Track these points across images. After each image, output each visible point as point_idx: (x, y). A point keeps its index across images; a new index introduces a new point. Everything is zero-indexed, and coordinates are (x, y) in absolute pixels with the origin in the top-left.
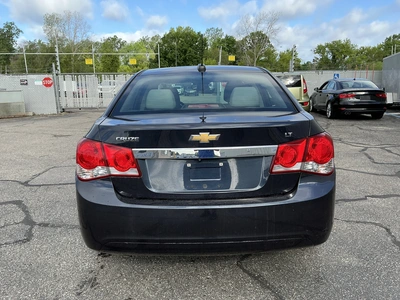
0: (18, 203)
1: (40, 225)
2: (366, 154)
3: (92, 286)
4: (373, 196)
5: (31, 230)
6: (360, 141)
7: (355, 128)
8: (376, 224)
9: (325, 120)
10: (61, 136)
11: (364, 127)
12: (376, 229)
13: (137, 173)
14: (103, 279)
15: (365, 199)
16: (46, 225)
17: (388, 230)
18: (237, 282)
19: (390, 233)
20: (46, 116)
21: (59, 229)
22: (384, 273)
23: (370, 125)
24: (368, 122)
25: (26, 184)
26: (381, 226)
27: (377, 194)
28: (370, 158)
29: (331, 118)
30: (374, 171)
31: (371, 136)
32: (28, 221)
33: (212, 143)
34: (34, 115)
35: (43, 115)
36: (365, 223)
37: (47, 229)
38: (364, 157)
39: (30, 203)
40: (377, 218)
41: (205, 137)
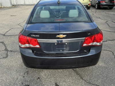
0: (3, 43)
1: (10, 51)
2: (107, 24)
3: (27, 74)
4: (109, 40)
5: (7, 53)
6: (105, 18)
7: (104, 13)
8: (110, 51)
9: (95, 9)
10: (13, 16)
11: (107, 13)
12: (110, 52)
13: (39, 47)
14: (30, 71)
15: (107, 41)
16: (12, 51)
17: (113, 53)
18: (69, 72)
19: (114, 54)
20: (8, 7)
21: (16, 53)
22: (112, 69)
23: (109, 12)
24: (108, 10)
25: (4, 35)
26: (111, 52)
27: (110, 39)
28: (108, 25)
29: (97, 9)
30: (109, 30)
31: (109, 16)
32: (6, 50)
33: (64, 38)
34: (4, 7)
35: (7, 7)
36: (106, 50)
37: (12, 53)
38: (107, 25)
39: (6, 43)
40: (110, 48)
41: (61, 36)
